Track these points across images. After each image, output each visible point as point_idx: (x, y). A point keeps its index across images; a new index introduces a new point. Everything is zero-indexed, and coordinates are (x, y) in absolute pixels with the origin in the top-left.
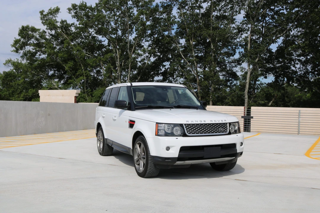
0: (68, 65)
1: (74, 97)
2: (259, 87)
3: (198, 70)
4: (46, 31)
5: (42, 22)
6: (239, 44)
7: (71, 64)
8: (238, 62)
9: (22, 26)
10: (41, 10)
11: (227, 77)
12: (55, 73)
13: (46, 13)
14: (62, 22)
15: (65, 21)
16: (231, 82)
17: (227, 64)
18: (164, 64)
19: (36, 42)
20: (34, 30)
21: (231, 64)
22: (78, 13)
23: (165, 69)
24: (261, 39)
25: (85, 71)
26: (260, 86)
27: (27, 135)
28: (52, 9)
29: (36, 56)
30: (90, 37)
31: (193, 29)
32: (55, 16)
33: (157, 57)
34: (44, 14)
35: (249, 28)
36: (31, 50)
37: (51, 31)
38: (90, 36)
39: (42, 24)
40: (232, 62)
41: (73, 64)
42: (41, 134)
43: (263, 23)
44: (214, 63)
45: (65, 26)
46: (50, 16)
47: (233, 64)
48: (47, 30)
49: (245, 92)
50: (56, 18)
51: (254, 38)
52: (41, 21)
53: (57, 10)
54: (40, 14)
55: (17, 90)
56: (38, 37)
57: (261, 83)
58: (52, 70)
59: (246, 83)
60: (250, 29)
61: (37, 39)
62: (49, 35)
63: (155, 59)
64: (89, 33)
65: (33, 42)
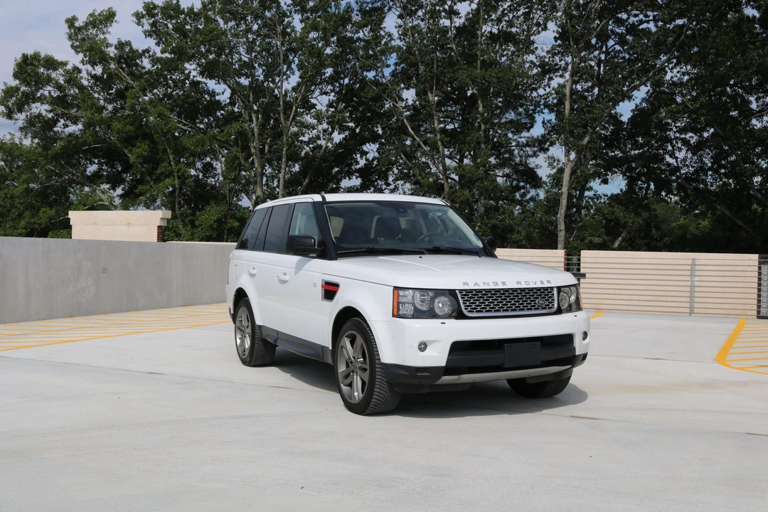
0: (137, 150)
1: (156, 228)
2: (592, 203)
3: (447, 164)
4: (81, 66)
5: (72, 46)
6: (543, 101)
7: (142, 148)
8: (541, 145)
9: (23, 54)
10: (69, 16)
11: (515, 179)
12: (102, 169)
13: (82, 24)
14: (121, 45)
15: (128, 43)
16: (524, 192)
17: (514, 150)
18: (365, 148)
19: (55, 94)
20: (51, 63)
21: (524, 149)
22: (158, 25)
23: (367, 160)
24: (596, 91)
25: (177, 165)
26: (594, 202)
27: (52, 319)
28: (96, 14)
29: (55, 129)
30: (186, 83)
31: (435, 66)
32: (105, 30)
33: (347, 133)
34: (77, 24)
35: (567, 64)
36: (44, 113)
37: (93, 67)
38: (187, 81)
39: (73, 50)
40: (527, 145)
41: (148, 149)
42: (86, 317)
43: (599, 54)
44: (486, 147)
45: (128, 56)
46: (91, 31)
47: (528, 149)
48: (84, 65)
49: (559, 216)
50: (107, 36)
51: (579, 87)
52: (70, 43)
53: (109, 17)
54: (67, 26)
55: (9, 211)
56: (62, 82)
57: (595, 195)
58: (94, 163)
59: (562, 194)
60: (570, 67)
61: (59, 87)
62: (89, 78)
63: (342, 136)
64: (183, 73)
65: (50, 93)
